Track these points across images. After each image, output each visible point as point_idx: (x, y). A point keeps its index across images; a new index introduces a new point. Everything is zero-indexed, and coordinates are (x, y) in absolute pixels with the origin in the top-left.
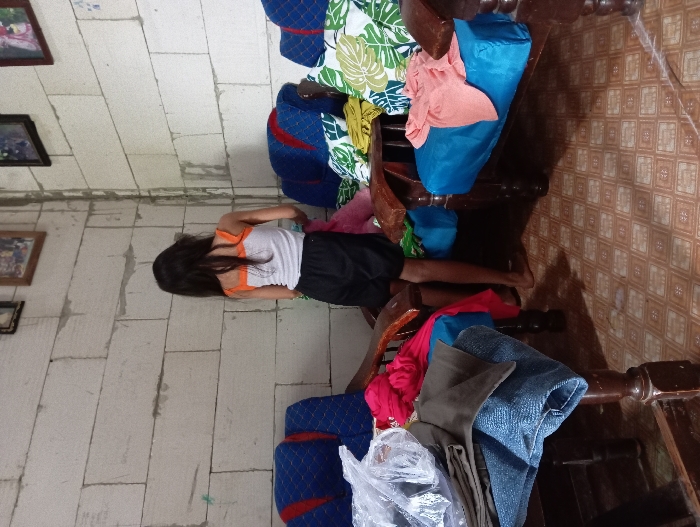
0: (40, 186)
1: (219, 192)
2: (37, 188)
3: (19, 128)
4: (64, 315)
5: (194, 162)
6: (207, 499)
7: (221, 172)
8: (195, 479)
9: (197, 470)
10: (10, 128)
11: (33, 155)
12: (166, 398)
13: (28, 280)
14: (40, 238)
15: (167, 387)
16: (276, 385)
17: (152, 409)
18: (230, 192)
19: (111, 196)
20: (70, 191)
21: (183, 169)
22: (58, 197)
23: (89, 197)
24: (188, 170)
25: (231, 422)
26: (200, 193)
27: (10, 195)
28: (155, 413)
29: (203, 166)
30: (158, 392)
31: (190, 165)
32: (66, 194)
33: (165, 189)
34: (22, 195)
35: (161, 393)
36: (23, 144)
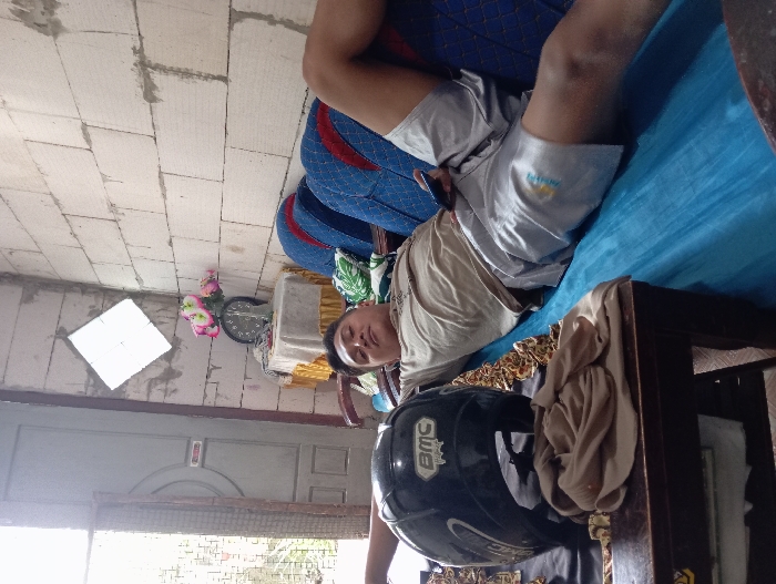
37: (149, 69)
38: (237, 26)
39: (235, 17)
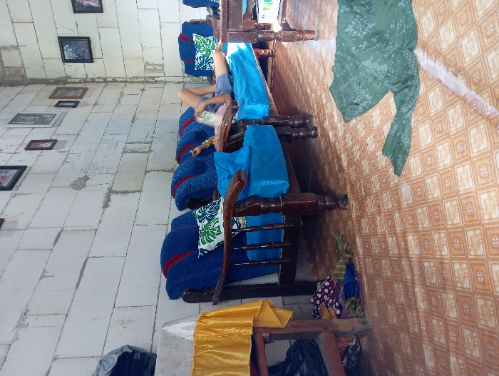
0: (87, 75)
1: (159, 79)
2: (85, 77)
3: (85, 42)
4: (96, 104)
5: (150, 63)
6: (152, 137)
7: (160, 68)
8: (148, 134)
10: (80, 42)
11: (87, 57)
12: (137, 120)
13: (81, 97)
14: (85, 90)
15: (137, 118)
17: (131, 121)
18: (163, 79)
19: (115, 81)
20: (98, 78)
21: (145, 67)
22: (93, 81)
23: (105, 81)
24: (148, 67)
25: (162, 124)
26: (152, 80)
27: (73, 80)
29: (153, 65)
30: (134, 119)
31: (148, 64)
32: (97, 80)
33: (137, 78)
34: (77, 80)
36: (85, 51)
37: (111, 194)
38: (147, 174)
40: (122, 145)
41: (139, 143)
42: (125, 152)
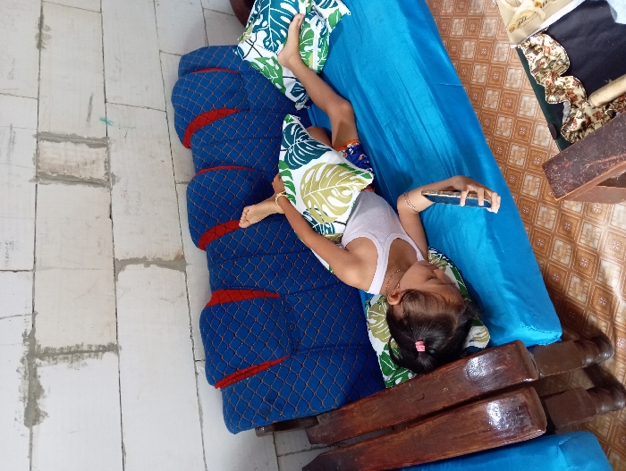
6: (105, 120)
8: (90, 104)
9: (91, 98)
12: (49, 37)
15: (49, 29)
16: (160, 51)
17: (35, 43)
25: (120, 69)
28: (40, 46)
30: (40, 31)
35: (44, 32)
37: (38, 361)
38: (121, 275)
39: (118, 266)
40: (27, 146)
41: (75, 139)
42: (41, 176)
